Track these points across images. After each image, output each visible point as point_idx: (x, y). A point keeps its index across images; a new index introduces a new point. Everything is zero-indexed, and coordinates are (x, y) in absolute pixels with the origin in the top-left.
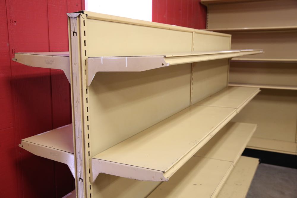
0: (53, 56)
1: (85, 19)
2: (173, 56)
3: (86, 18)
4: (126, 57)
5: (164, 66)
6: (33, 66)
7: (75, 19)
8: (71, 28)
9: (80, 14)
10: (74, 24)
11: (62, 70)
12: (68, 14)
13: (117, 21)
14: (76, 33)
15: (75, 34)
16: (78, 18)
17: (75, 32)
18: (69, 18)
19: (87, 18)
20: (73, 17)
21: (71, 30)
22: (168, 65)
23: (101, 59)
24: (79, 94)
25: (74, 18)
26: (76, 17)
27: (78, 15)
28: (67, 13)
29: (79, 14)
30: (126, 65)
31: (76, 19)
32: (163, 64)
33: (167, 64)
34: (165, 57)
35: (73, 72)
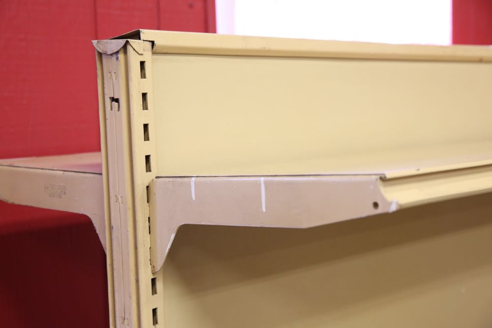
0: (66, 173)
1: (148, 57)
2: (422, 171)
3: (150, 53)
4: (262, 179)
5: (380, 210)
6: (17, 202)
7: (114, 57)
8: (105, 86)
9: (127, 42)
10: (113, 75)
11: (88, 215)
12: (95, 42)
13: (269, 51)
14: (117, 100)
15: (115, 104)
16: (121, 56)
17: (115, 98)
18: (100, 54)
19: (154, 53)
20: (109, 53)
21: (106, 92)
22: (393, 208)
23: (190, 183)
24: (130, 297)
25: (111, 55)
26: (117, 52)
27: (122, 45)
28: (93, 41)
29: (123, 41)
30: (261, 207)
31: (117, 59)
32: (376, 205)
33: (391, 203)
34: (383, 179)
35: (113, 224)
